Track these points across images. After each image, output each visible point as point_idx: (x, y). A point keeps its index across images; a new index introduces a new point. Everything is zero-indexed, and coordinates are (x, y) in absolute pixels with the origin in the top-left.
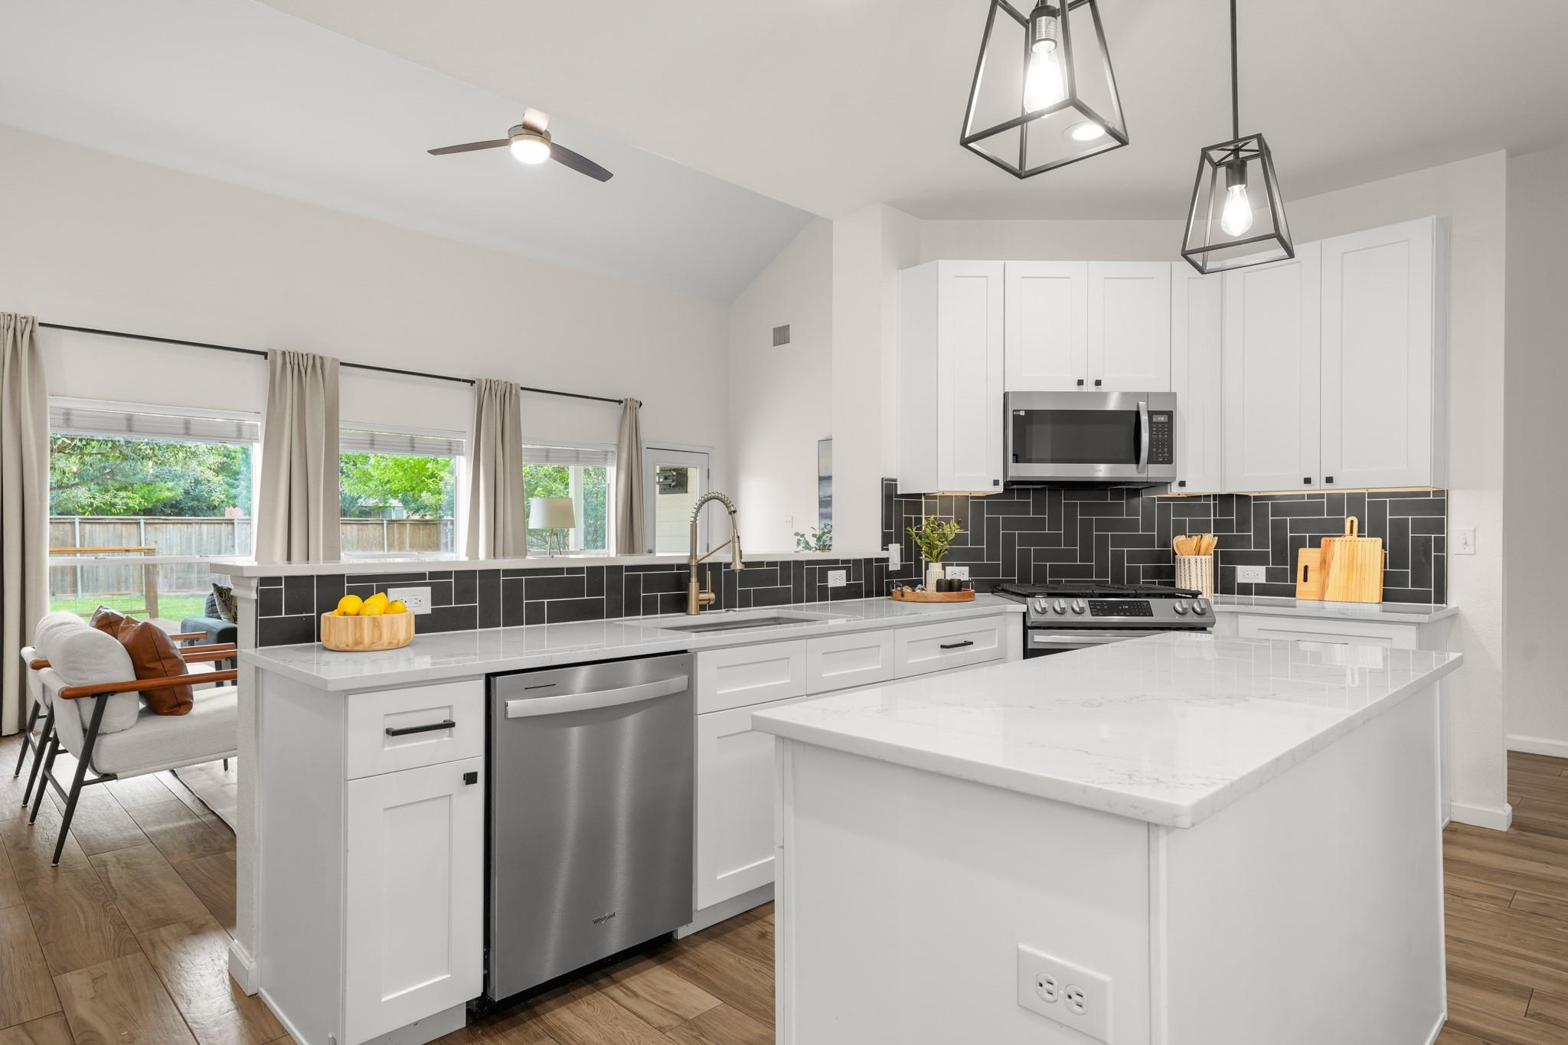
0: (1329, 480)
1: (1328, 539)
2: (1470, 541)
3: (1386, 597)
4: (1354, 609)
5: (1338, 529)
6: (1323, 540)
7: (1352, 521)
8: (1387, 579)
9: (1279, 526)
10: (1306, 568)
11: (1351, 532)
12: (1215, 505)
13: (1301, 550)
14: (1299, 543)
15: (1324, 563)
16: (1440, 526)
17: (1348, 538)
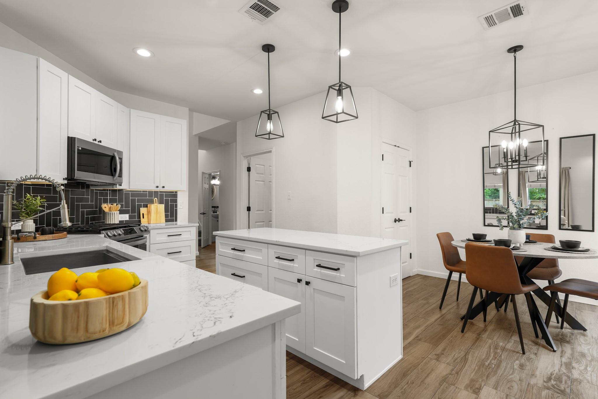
0: (163, 187)
1: (150, 205)
2: (182, 205)
3: (167, 221)
4: (159, 225)
5: (152, 202)
6: (148, 205)
7: (156, 199)
8: (166, 216)
9: (133, 201)
10: (143, 214)
11: (156, 203)
12: (110, 193)
13: (141, 208)
14: (139, 206)
15: (149, 213)
16: (176, 201)
17: (155, 204)
